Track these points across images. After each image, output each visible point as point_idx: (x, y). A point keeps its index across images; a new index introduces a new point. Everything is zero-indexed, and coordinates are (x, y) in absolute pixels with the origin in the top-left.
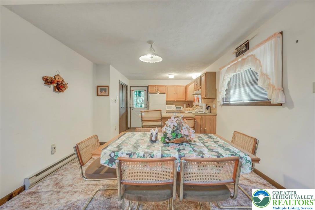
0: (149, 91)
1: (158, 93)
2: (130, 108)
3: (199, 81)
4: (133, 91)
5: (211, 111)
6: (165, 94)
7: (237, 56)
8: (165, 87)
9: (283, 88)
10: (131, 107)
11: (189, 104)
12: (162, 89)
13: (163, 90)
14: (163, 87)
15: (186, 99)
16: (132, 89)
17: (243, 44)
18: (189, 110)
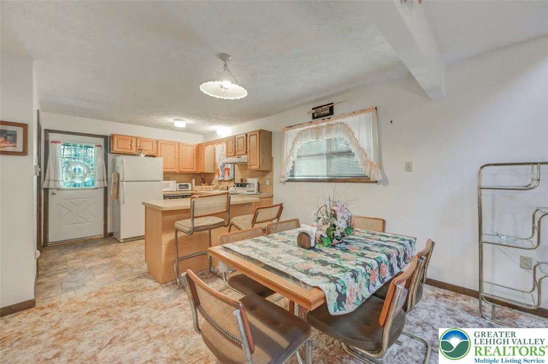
0: (112, 149)
1: (143, 155)
2: (47, 190)
3: (241, 142)
4: (55, 142)
5: (260, 189)
7: (314, 118)
8: (156, 144)
9: (380, 165)
10: (50, 186)
11: (205, 178)
12: (148, 147)
13: (152, 149)
14: (150, 143)
16: (52, 136)
17: (326, 105)
18: (208, 189)
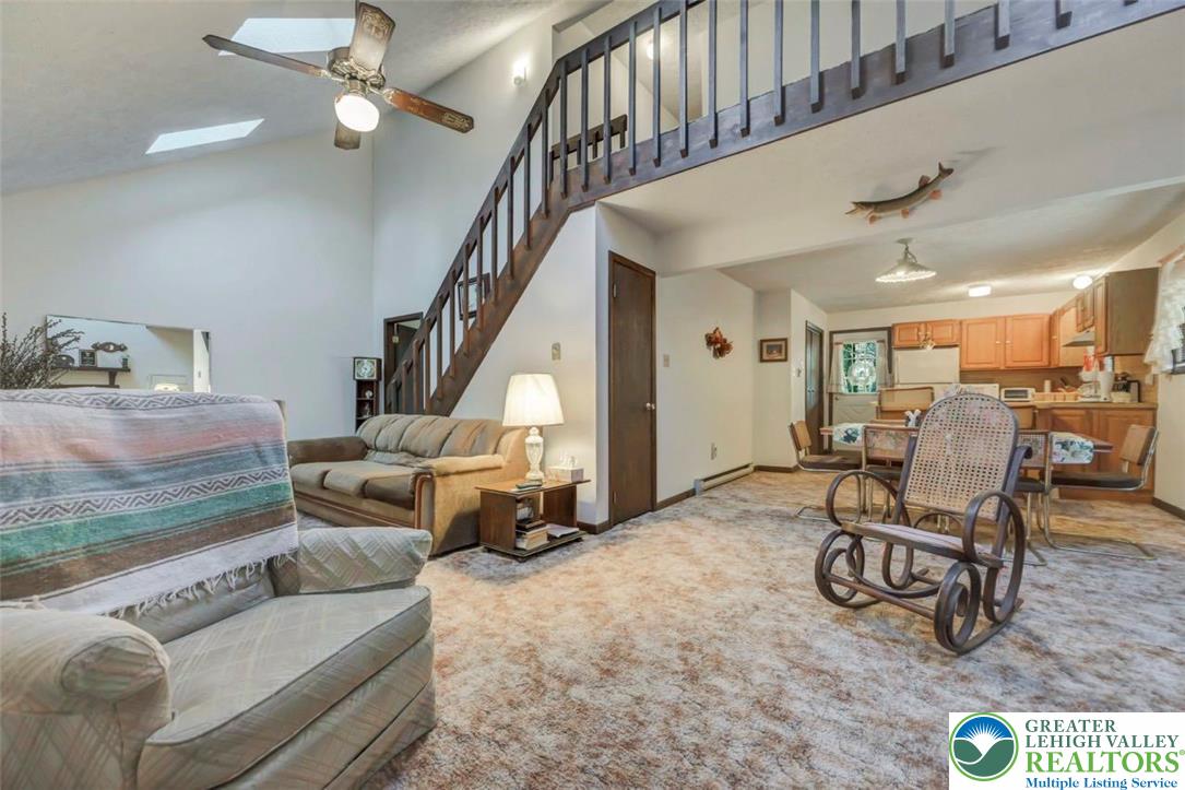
0: (896, 342)
1: (929, 348)
2: (831, 395)
3: (1089, 298)
4: (837, 344)
5: (1142, 394)
6: (957, 349)
8: (958, 327)
10: (834, 390)
11: (1067, 377)
12: (946, 334)
13: (950, 335)
14: (950, 327)
15: (1050, 362)
16: (836, 338)
